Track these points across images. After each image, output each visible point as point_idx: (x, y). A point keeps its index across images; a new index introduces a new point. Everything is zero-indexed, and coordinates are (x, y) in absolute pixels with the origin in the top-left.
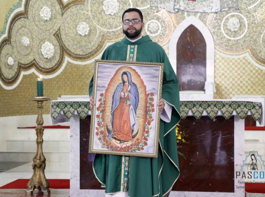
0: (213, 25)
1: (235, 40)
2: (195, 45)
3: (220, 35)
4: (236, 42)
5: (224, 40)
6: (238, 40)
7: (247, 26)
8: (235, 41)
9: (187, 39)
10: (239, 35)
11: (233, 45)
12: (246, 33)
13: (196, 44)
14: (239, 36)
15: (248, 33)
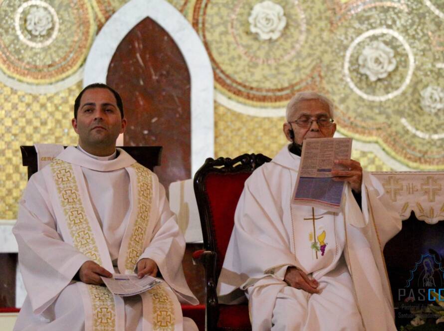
2: (157, 78)
7: (304, 26)
9: (135, 60)
12: (303, 46)
13: (161, 75)
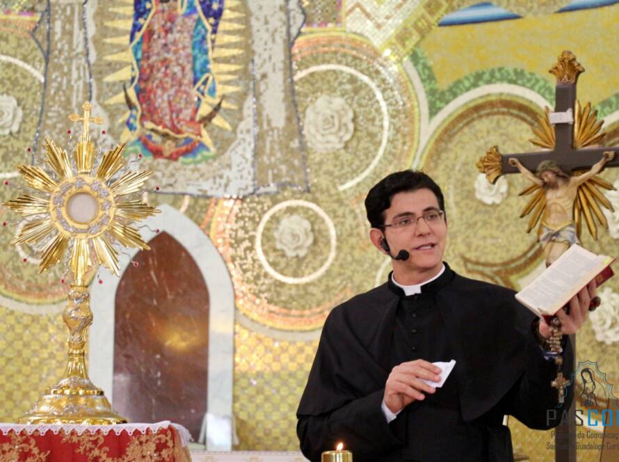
0: (230, 235)
1: (297, 286)
2: (172, 297)
3: (254, 267)
4: (302, 292)
5: (263, 284)
6: (307, 284)
7: (334, 242)
8: (298, 290)
9: (148, 278)
10: (312, 271)
11: (290, 300)
12: (332, 265)
13: (177, 294)
14: (310, 274)
15: (337, 264)
